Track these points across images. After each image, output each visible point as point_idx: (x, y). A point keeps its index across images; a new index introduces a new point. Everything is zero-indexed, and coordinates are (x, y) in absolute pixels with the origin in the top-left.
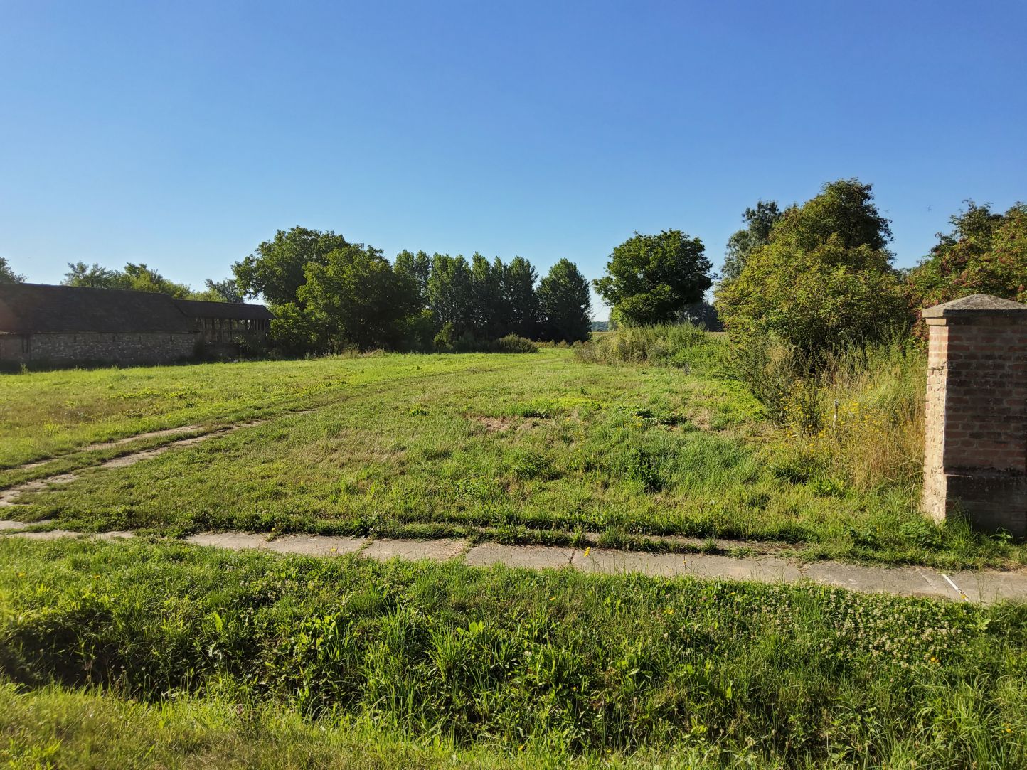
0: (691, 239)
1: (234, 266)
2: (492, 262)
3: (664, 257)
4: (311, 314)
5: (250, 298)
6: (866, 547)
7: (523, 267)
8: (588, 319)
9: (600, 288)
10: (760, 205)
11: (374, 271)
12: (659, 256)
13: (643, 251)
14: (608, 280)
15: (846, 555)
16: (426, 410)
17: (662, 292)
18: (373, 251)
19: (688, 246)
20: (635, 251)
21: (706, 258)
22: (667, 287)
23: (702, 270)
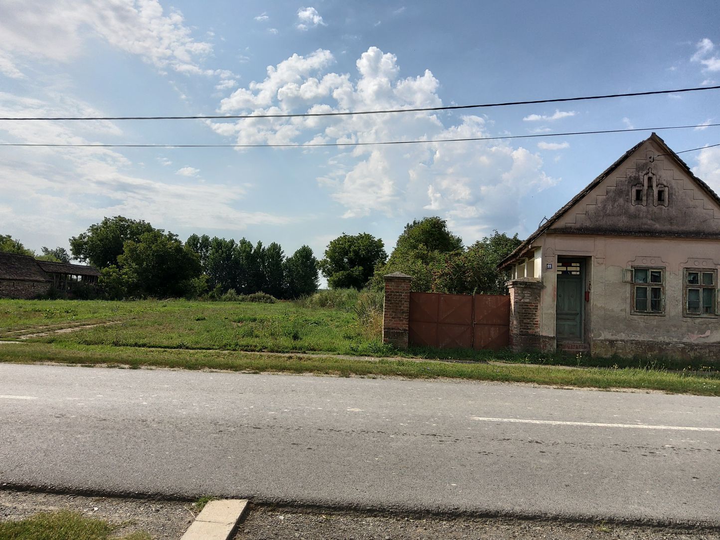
0: (376, 239)
1: (70, 240)
2: (255, 245)
3: (360, 249)
4: (126, 274)
5: (80, 262)
6: (354, 352)
7: (275, 250)
8: (316, 286)
9: (321, 266)
10: (414, 222)
11: (170, 248)
12: (356, 248)
13: (347, 244)
14: (325, 261)
15: (347, 354)
16: (204, 319)
17: (358, 270)
18: (171, 236)
19: (374, 244)
20: (342, 245)
21: (385, 252)
22: (361, 268)
23: (382, 258)
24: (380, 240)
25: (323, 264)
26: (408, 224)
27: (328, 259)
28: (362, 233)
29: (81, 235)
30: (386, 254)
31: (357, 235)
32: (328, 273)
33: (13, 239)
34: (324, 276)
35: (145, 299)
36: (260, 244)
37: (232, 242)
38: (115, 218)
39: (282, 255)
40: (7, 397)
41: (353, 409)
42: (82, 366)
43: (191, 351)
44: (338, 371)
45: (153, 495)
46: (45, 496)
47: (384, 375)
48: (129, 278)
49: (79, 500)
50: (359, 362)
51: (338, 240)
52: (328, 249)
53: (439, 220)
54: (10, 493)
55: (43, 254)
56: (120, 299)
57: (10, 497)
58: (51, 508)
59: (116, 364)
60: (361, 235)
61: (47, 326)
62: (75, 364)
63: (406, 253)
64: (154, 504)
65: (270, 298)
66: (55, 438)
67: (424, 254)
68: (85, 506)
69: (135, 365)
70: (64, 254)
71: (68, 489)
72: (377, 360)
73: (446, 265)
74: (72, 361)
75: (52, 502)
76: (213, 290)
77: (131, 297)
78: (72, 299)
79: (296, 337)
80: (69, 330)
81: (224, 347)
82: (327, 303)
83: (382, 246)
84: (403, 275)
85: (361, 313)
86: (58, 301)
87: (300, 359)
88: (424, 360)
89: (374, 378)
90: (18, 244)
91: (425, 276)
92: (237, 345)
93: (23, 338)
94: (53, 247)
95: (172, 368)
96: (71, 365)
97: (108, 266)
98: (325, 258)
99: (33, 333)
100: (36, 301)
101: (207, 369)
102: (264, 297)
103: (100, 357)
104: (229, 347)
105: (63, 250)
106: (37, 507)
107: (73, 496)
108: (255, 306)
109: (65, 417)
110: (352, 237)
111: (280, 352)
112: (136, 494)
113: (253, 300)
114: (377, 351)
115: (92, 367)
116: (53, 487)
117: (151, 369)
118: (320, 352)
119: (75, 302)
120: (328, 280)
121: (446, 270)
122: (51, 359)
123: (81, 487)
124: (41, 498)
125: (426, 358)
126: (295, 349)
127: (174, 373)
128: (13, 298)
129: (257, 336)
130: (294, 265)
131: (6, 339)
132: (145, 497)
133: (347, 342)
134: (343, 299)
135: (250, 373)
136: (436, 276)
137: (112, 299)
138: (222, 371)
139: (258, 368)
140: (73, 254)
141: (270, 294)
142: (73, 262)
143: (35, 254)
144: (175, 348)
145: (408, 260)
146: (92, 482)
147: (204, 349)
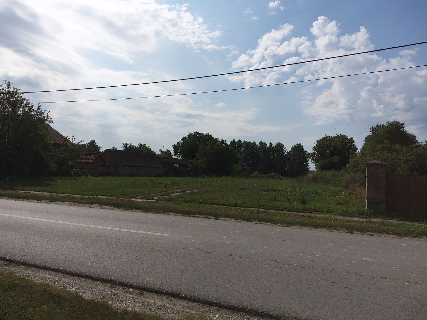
0: (349, 138)
1: (173, 145)
2: (268, 145)
3: (337, 145)
4: (200, 163)
5: (178, 157)
6: (345, 214)
7: (280, 146)
8: (307, 169)
9: (311, 156)
10: (377, 125)
11: (222, 148)
12: (335, 144)
13: (328, 142)
14: (313, 153)
15: (340, 215)
16: (245, 189)
17: (336, 159)
18: (222, 141)
19: (347, 141)
20: (325, 142)
21: (355, 146)
22: (338, 157)
23: (353, 150)
24: (352, 139)
25: (312, 155)
26: (373, 127)
27: (315, 152)
28: (339, 134)
29: (178, 142)
30: (356, 147)
31: (335, 135)
32: (315, 161)
33: (147, 146)
34: (313, 163)
35: (210, 176)
36: (271, 144)
37: (254, 143)
38: (194, 133)
39: (285, 150)
40: (156, 234)
41: (366, 259)
42: (189, 216)
43: (242, 208)
44: (344, 228)
45: (250, 311)
46: (187, 302)
47: (379, 233)
48: (202, 165)
49: (206, 308)
50: (351, 221)
51: (323, 139)
52: (315, 145)
53: (399, 123)
54: (168, 298)
55: (160, 153)
56: (198, 176)
57: (168, 300)
58: (192, 311)
59: (206, 216)
60: (338, 136)
61: (166, 191)
62: (185, 215)
63: (374, 147)
64: (252, 317)
65: (279, 176)
66: (185, 263)
67: (388, 147)
68: (211, 313)
69: (216, 217)
70: (170, 153)
71: (199, 300)
72: (364, 220)
73: (409, 154)
74: (184, 213)
75: (192, 307)
76: (245, 171)
77: (203, 175)
78: (174, 176)
79: (304, 203)
80: (177, 194)
81: (260, 207)
82: (318, 180)
83: (354, 142)
84: (380, 162)
85: (346, 188)
86: (169, 178)
87: (310, 217)
88: (400, 222)
89: (372, 235)
90: (149, 148)
91: (390, 162)
92: (267, 206)
93: (156, 198)
94: (164, 150)
95: (236, 220)
96: (183, 215)
97: (191, 159)
98: (313, 151)
99: (160, 196)
100: (158, 178)
101: (257, 222)
102: (275, 176)
103: (197, 211)
104: (263, 207)
105: (169, 151)
106: (184, 310)
107: (202, 304)
108: (270, 181)
109: (187, 248)
110: (332, 137)
111: (295, 212)
112: (239, 308)
113: (269, 177)
114: (362, 214)
115: (194, 217)
116: (190, 297)
117: (225, 220)
118: (321, 213)
119: (177, 178)
120: (315, 165)
121: (410, 158)
122: (173, 212)
123: (206, 299)
124: (184, 303)
125: (401, 220)
126: (304, 210)
127: (239, 223)
128: (148, 177)
129: (279, 201)
130: (292, 156)
131: (148, 199)
132: (245, 311)
133: (339, 207)
134: (329, 178)
135: (284, 226)
136: (401, 162)
137: (194, 176)
138: (266, 223)
139: (288, 223)
140: (174, 153)
141: (279, 174)
142: (174, 157)
143: (157, 153)
144: (232, 206)
145: (376, 152)
146: (211, 296)
147: (249, 207)
